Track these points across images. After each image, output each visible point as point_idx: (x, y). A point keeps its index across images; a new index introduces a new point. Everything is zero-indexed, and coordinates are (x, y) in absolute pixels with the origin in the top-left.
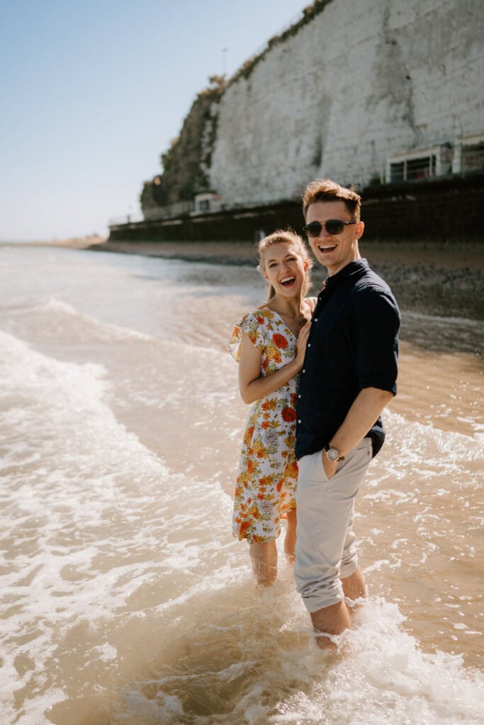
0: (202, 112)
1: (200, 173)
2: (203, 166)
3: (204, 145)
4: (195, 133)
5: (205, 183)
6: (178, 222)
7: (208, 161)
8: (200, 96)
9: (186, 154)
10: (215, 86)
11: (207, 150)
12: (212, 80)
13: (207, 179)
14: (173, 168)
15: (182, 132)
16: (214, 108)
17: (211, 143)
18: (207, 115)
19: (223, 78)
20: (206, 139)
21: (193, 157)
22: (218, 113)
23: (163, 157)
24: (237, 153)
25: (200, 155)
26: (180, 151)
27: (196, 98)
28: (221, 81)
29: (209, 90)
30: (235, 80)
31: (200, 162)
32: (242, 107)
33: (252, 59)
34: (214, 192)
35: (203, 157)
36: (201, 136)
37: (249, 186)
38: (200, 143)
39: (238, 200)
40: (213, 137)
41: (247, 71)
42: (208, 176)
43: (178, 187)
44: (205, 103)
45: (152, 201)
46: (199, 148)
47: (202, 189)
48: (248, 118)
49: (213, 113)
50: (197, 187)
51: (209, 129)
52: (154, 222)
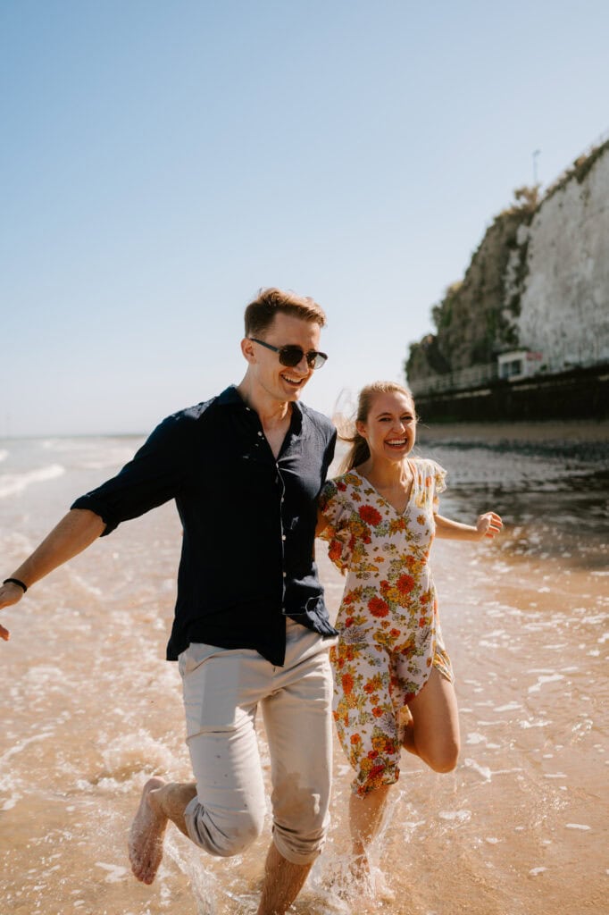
0: (504, 240)
1: (504, 324)
2: (507, 314)
3: (507, 285)
4: (493, 269)
5: (512, 338)
6: (485, 393)
7: (516, 307)
8: (499, 220)
9: (479, 298)
10: (524, 201)
11: (513, 292)
12: (519, 194)
13: (515, 332)
14: (456, 321)
15: (468, 273)
16: (522, 233)
17: (518, 282)
18: (512, 243)
19: (535, 190)
20: (512, 276)
21: (490, 303)
22: (529, 238)
23: (435, 310)
24: (568, 290)
25: (502, 300)
26: (469, 295)
27: (491, 223)
28: (532, 196)
29: (515, 209)
30: (561, 186)
31: (502, 308)
32: (572, 224)
33: (588, 154)
34: (526, 349)
35: (507, 302)
36: (504, 271)
37: (591, 335)
38: (502, 283)
39: (572, 358)
40: (522, 272)
41: (582, 170)
42: (515, 327)
43: (468, 346)
44: (508, 228)
45: (426, 367)
46: (500, 289)
47: (507, 346)
48: (587, 236)
49: (521, 240)
50: (498, 343)
51: (515, 260)
52: (441, 395)
